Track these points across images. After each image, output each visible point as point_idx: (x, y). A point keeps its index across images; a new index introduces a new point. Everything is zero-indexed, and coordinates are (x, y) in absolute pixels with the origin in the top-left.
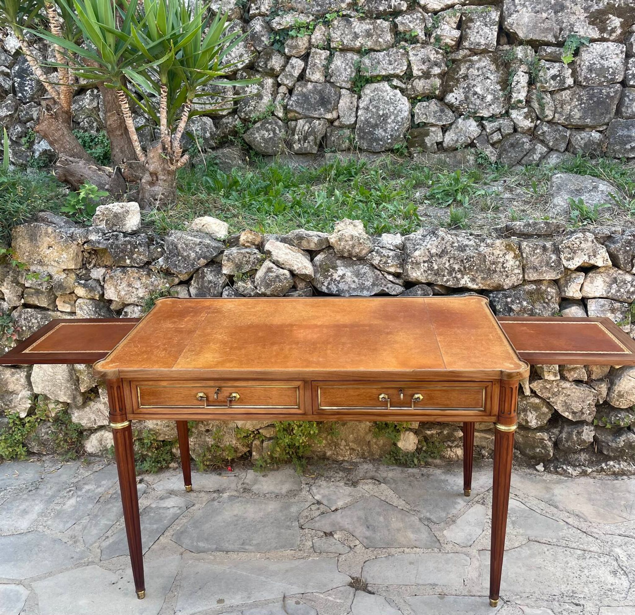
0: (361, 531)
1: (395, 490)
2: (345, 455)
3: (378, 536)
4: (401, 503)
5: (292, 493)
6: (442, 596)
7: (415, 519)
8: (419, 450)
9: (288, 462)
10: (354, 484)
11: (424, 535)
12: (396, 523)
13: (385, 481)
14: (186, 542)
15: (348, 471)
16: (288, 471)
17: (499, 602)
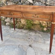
0: (34, 39)
1: (41, 35)
2: (36, 30)
3: (36, 40)
4: (41, 37)
5: (27, 33)
6: (42, 50)
7: (43, 39)
8: (46, 31)
9: (28, 29)
10: (36, 33)
11: (43, 41)
12: (39, 39)
13: (40, 34)
14: (11, 36)
15: (36, 32)
16: (28, 30)
17: (51, 53)
